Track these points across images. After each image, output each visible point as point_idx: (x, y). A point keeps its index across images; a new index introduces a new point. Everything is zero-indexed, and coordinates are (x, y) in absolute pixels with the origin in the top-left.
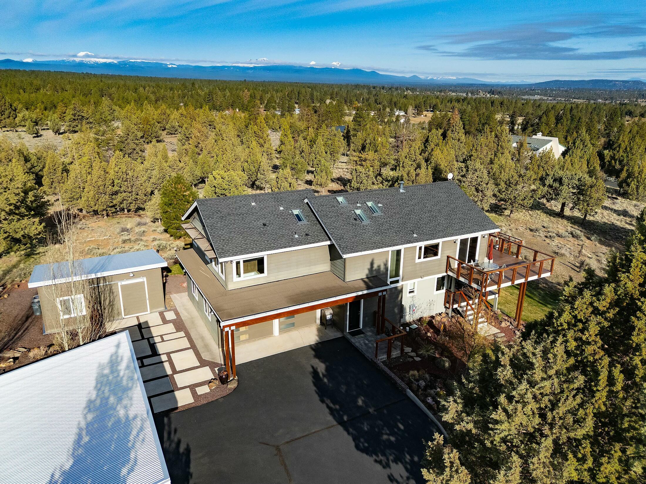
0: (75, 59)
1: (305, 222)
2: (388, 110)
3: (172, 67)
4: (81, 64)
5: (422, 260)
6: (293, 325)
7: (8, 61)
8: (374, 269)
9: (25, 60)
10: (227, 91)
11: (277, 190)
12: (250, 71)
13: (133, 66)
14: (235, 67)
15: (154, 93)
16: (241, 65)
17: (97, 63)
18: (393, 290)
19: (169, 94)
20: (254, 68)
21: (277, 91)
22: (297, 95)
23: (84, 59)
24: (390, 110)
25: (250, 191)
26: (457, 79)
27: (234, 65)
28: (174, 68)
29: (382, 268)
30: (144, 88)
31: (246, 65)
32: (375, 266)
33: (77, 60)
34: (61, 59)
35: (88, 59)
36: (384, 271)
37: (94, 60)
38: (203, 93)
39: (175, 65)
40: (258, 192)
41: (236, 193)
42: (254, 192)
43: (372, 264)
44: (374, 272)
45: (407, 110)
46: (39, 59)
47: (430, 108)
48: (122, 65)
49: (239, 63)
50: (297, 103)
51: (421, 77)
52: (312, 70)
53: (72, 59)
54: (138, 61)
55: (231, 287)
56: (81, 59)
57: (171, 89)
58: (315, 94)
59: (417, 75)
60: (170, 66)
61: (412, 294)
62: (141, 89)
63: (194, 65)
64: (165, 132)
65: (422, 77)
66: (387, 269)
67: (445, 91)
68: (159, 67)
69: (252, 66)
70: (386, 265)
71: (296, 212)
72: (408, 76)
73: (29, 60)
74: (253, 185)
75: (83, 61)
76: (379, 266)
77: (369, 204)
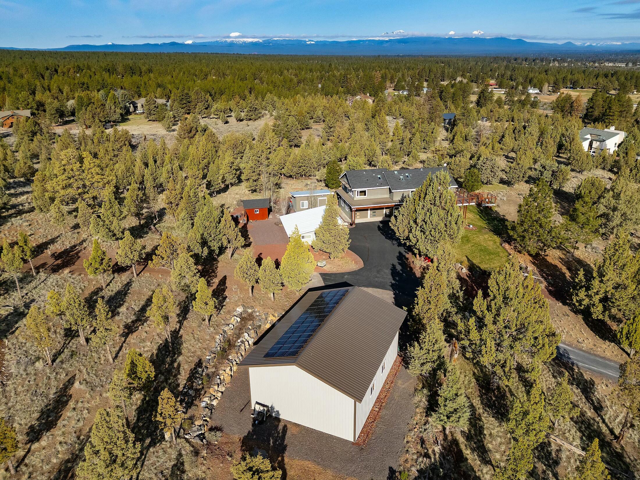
0: (227, 40)
1: (381, 179)
2: (520, 87)
4: (232, 45)
6: (375, 215)
7: (173, 44)
9: (187, 42)
10: (361, 70)
11: (381, 167)
13: (277, 45)
14: (370, 41)
15: (296, 75)
16: (377, 39)
19: (309, 76)
20: (390, 41)
21: (409, 69)
22: (428, 73)
23: (234, 40)
24: (523, 88)
25: (368, 168)
26: (623, 44)
27: (369, 39)
28: (312, 44)
30: (288, 71)
31: (381, 39)
33: (229, 40)
35: (237, 40)
38: (339, 73)
39: (312, 41)
40: (373, 168)
41: (360, 169)
42: (370, 168)
43: (403, 195)
45: (542, 88)
46: (198, 41)
47: (571, 84)
48: (267, 44)
50: (427, 81)
51: (576, 43)
52: (451, 40)
53: (224, 40)
55: (355, 199)
56: (232, 39)
57: (311, 71)
58: (446, 72)
59: (572, 41)
60: (309, 43)
62: (286, 71)
64: (312, 120)
65: (578, 43)
67: (600, 61)
68: (300, 44)
69: (387, 39)
71: (379, 176)
72: (560, 43)
73: (190, 42)
74: (370, 164)
75: (233, 41)
76: (406, 196)
77: (407, 174)
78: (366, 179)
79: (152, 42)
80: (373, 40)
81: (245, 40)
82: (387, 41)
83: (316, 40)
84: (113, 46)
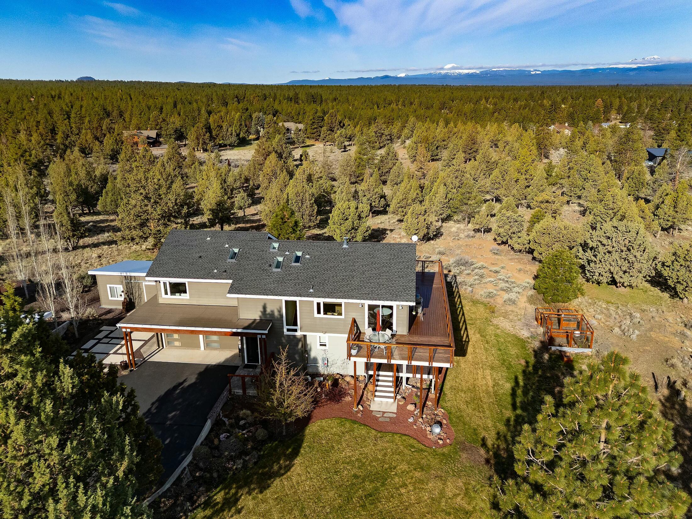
0: (441, 71)
1: (234, 260)
3: (536, 74)
4: (446, 76)
5: (322, 315)
7: (386, 77)
8: (267, 312)
9: (400, 75)
12: (631, 73)
13: (496, 75)
17: (460, 74)
18: (292, 337)
20: (639, 69)
23: (449, 71)
27: (611, 66)
28: (539, 74)
29: (276, 313)
32: (268, 310)
33: (443, 72)
34: (429, 72)
35: (452, 71)
36: (279, 317)
37: (457, 71)
43: (265, 308)
44: (268, 316)
46: (411, 74)
48: (487, 75)
49: (619, 63)
53: (438, 72)
54: (501, 69)
55: (161, 301)
56: (447, 71)
60: (534, 73)
61: (323, 347)
63: (560, 69)
66: (281, 316)
68: (523, 74)
69: (634, 66)
70: (280, 311)
71: (236, 250)
73: (403, 75)
75: (447, 73)
76: (272, 311)
77: (299, 254)
78: (198, 255)
79: (365, 76)
80: (616, 68)
81: (461, 71)
82: (634, 69)
83: (542, 69)
84: (330, 80)
